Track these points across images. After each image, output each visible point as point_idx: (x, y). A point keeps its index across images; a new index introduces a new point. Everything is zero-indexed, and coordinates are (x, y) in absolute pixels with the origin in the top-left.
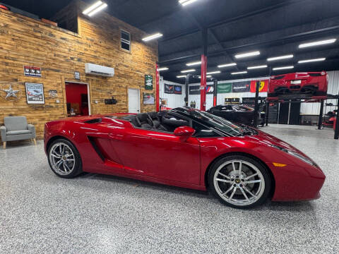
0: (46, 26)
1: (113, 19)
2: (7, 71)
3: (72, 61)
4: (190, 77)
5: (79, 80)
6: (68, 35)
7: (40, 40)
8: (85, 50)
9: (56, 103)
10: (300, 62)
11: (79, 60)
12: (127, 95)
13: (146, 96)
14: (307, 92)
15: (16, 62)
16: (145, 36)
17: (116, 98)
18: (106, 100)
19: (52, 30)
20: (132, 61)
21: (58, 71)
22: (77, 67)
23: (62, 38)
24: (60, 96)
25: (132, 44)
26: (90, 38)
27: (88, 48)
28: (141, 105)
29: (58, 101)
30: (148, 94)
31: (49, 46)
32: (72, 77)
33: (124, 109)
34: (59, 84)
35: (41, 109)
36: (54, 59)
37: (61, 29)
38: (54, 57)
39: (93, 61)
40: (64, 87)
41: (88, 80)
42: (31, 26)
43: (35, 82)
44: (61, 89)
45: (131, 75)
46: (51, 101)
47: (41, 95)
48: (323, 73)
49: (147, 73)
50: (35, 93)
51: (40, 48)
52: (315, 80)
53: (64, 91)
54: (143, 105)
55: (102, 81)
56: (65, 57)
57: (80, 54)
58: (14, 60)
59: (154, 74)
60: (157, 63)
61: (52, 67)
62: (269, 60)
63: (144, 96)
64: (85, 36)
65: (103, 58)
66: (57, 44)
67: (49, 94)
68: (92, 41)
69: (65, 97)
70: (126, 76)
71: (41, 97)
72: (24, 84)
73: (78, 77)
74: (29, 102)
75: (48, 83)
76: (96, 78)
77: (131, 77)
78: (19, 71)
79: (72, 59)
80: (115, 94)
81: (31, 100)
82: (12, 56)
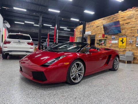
2: (131, 33)
15: (135, 28)
72: (136, 37)
74: (137, 46)
78: (135, 32)
82: (134, 26)
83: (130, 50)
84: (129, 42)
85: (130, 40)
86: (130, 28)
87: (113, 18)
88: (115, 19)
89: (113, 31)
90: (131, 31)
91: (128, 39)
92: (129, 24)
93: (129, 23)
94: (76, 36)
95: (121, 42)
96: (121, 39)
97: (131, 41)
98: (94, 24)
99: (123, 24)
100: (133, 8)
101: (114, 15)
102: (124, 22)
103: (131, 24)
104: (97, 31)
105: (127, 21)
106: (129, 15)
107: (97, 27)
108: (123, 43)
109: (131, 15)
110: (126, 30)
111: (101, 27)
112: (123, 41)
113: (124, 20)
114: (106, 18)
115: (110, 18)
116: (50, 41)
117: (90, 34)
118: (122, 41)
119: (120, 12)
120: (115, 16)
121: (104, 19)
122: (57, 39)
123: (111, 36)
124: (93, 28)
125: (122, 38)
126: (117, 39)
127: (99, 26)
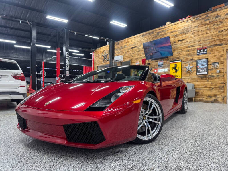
0: (214, 11)
2: (188, 55)
7: (209, 26)
9: (216, 73)
15: (193, 48)
21: (221, 45)
29: (218, 71)
34: (221, 56)
35: (205, 78)
36: (218, 36)
37: (226, 7)
38: (218, 34)
40: (226, 57)
42: (203, 19)
43: (203, 58)
46: (213, 71)
47: (206, 67)
50: (202, 67)
51: (208, 32)
58: (192, 47)
61: (216, 43)
67: (212, 65)
71: (205, 69)
72: (196, 61)
74: (198, 74)
75: (212, 57)
78: (194, 53)
81: (199, 72)
82: (191, 44)
83: (189, 81)
84: (187, 68)
85: (187, 65)
86: (186, 48)
87: (158, 33)
88: (161, 34)
89: (161, 53)
90: (187, 53)
91: (184, 64)
92: (183, 42)
93: (183, 40)
94: (96, 65)
95: (174, 70)
96: (172, 65)
97: (189, 67)
98: (128, 44)
99: (175, 42)
100: (188, 17)
101: (158, 29)
102: (175, 38)
103: (187, 42)
104: (132, 55)
105: (180, 37)
106: (182, 28)
107: (132, 48)
108: (176, 71)
109: (186, 28)
110: (180, 51)
111: (138, 48)
112: (177, 68)
113: (176, 35)
114: (146, 33)
115: (153, 33)
116: (47, 76)
117: (122, 60)
118: (175, 68)
119: (168, 23)
120: (160, 31)
121: (143, 36)
122: (67, 69)
123: (157, 62)
124: (125, 50)
125: (174, 64)
126: (166, 65)
127: (135, 47)
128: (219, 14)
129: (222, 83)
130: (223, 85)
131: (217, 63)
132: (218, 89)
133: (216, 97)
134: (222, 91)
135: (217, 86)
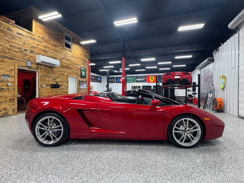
0: (5, 22)
1: (60, 25)
3: (26, 52)
4: (110, 71)
5: (30, 68)
6: (24, 32)
8: (37, 45)
9: (7, 86)
10: (174, 66)
11: (31, 52)
12: (67, 82)
13: (82, 83)
14: (182, 83)
16: (82, 41)
17: (59, 84)
18: (51, 85)
19: (10, 26)
20: (72, 56)
21: (12, 59)
22: (29, 57)
23: (18, 33)
24: (12, 80)
25: (73, 45)
26: (41, 36)
27: (40, 44)
28: (77, 89)
29: (10, 84)
30: (82, 82)
31: (6, 38)
32: (25, 64)
33: (65, 92)
34: (12, 70)
36: (9, 49)
37: (18, 26)
38: (9, 47)
39: (43, 54)
40: (17, 72)
41: (37, 68)
44: (13, 75)
45: (71, 66)
46: (3, 84)
48: (190, 73)
49: (82, 66)
52: (186, 76)
53: (16, 76)
54: (78, 89)
55: (49, 70)
56: (19, 48)
57: (33, 47)
59: (86, 67)
60: (89, 60)
61: (7, 56)
62: (159, 63)
63: (80, 82)
64: (38, 34)
65: (50, 52)
66: (13, 37)
67: (2, 77)
68: (43, 38)
69: (16, 81)
70: (67, 67)
73: (29, 65)
75: (2, 69)
76: (44, 67)
77: (71, 68)
79: (25, 50)
80: (59, 80)
128: (11, 28)
129: (12, 96)
130: (13, 98)
131: (8, 76)
132: (8, 102)
133: (6, 111)
134: (13, 104)
135: (7, 99)
